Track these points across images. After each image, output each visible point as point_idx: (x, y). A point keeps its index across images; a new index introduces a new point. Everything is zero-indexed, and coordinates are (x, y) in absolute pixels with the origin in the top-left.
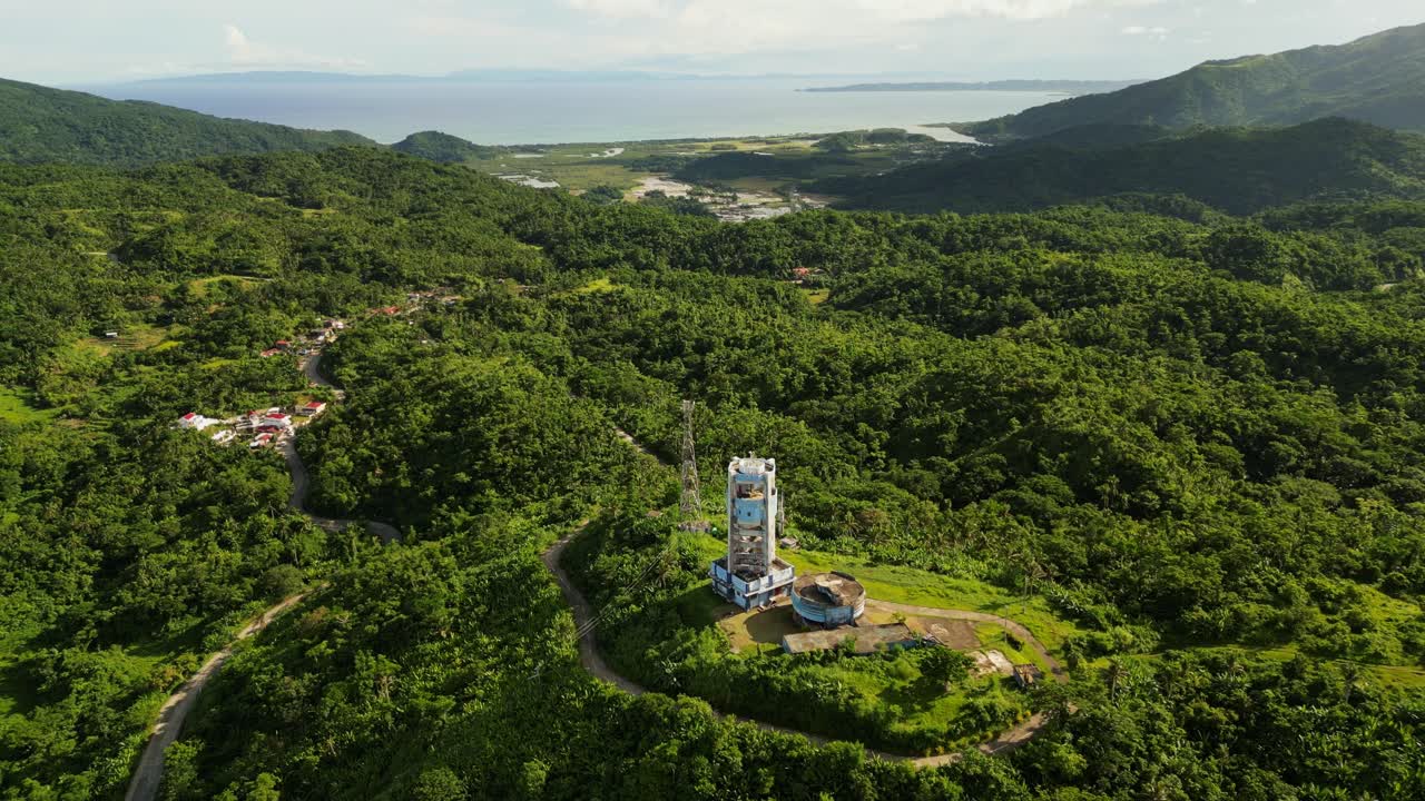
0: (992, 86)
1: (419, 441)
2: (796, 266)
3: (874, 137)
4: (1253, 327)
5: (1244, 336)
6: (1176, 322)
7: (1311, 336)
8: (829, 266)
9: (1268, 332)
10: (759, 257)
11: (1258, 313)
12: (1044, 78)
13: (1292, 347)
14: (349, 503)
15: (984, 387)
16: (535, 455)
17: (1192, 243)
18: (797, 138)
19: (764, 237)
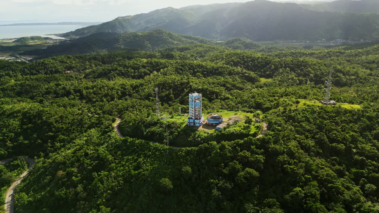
0: (59, 24)
1: (19, 130)
2: (66, 71)
3: (32, 38)
4: (196, 68)
5: (196, 70)
6: (181, 69)
7: (206, 68)
8: (75, 70)
9: (200, 69)
10: (54, 70)
11: (196, 66)
12: (73, 22)
13: (205, 71)
14: (5, 154)
15: (172, 84)
16: (69, 123)
17: (158, 56)
18: (4, 39)
19: (52, 64)
